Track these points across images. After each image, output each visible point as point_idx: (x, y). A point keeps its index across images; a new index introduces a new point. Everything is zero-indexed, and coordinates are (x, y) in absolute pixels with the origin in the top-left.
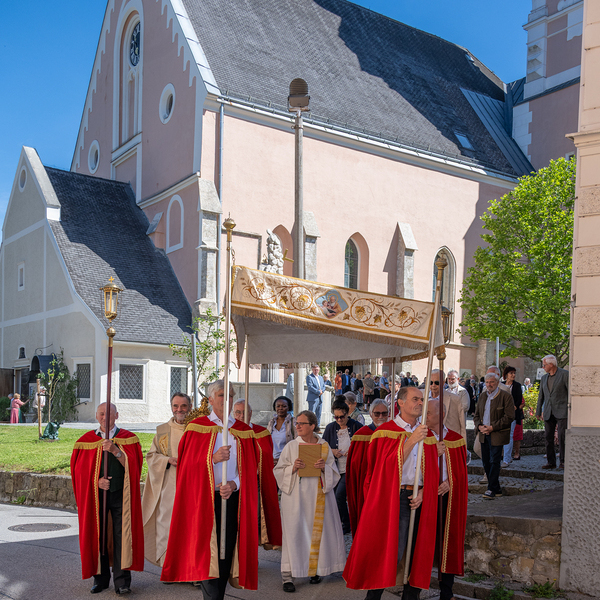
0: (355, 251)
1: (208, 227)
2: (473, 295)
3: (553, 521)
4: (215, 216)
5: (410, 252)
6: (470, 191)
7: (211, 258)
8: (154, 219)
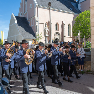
0: (57, 25)
1: (37, 23)
2: (74, 30)
3: (90, 61)
4: (38, 21)
5: (64, 25)
6: (72, 16)
7: (37, 27)
8: (29, 22)
